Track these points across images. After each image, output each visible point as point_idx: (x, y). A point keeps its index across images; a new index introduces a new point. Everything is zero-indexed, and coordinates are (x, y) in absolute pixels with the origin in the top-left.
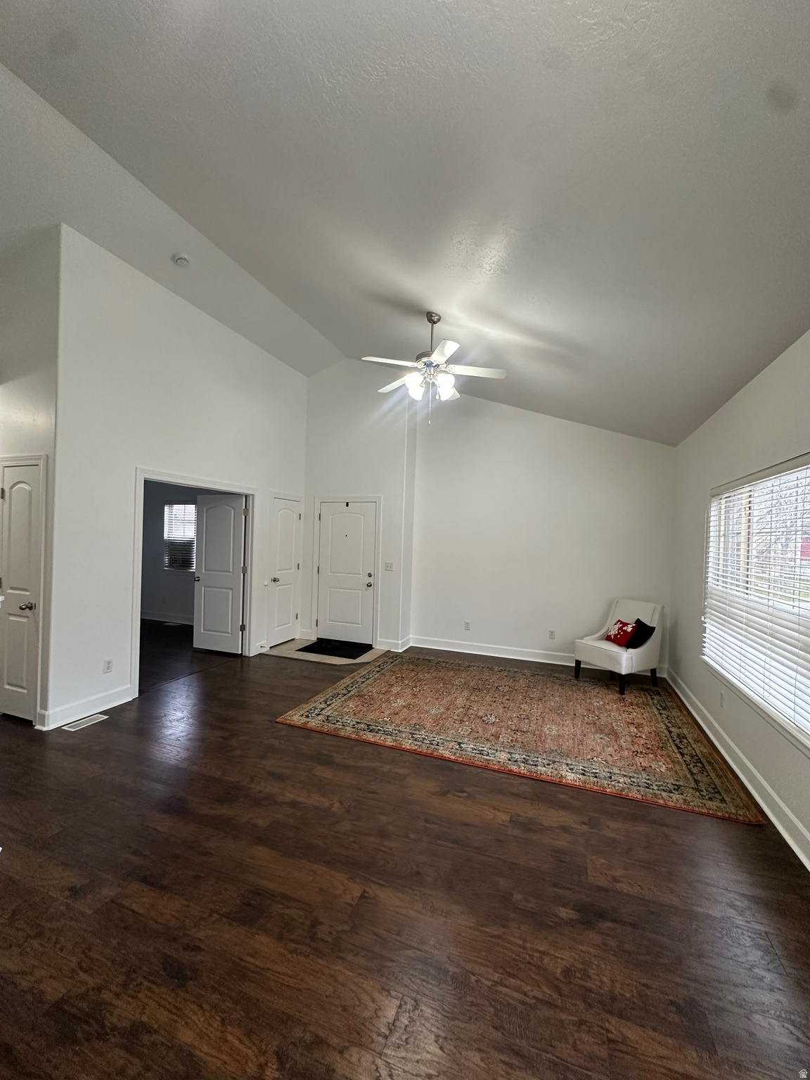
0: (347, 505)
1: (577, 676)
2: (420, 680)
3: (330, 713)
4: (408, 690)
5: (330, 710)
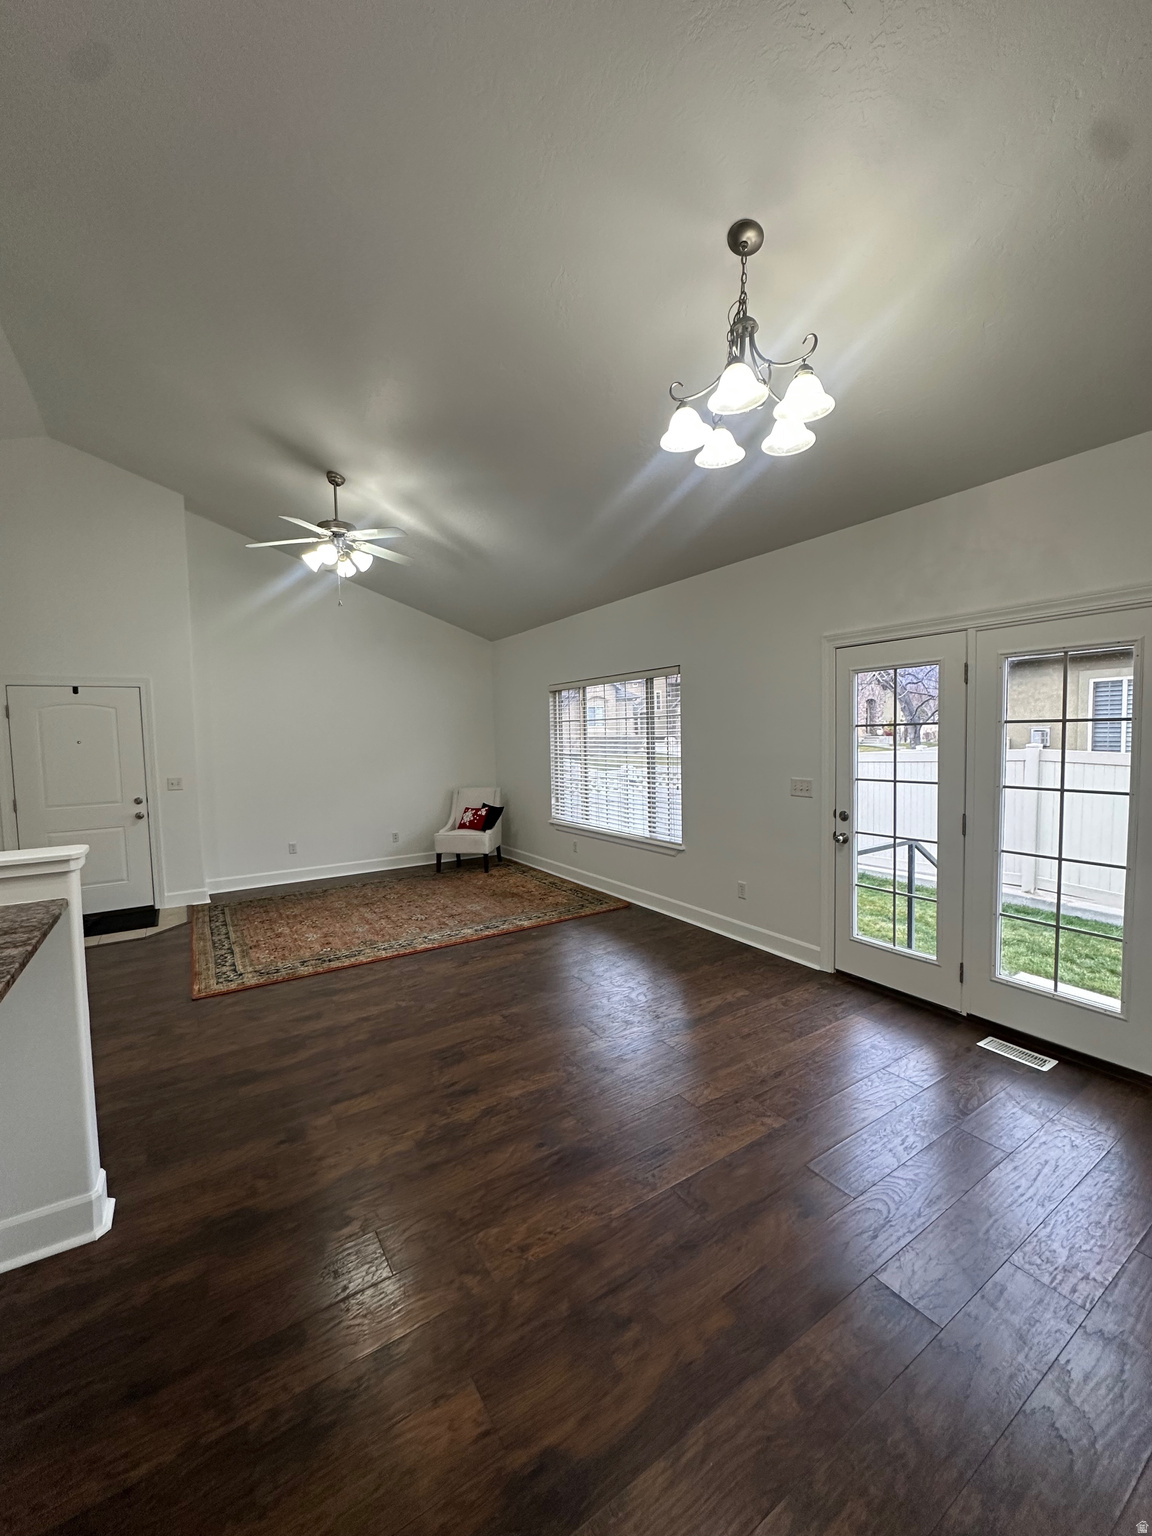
0: (75, 690)
1: (439, 869)
2: (295, 916)
3: (250, 969)
4: (299, 926)
5: (244, 967)
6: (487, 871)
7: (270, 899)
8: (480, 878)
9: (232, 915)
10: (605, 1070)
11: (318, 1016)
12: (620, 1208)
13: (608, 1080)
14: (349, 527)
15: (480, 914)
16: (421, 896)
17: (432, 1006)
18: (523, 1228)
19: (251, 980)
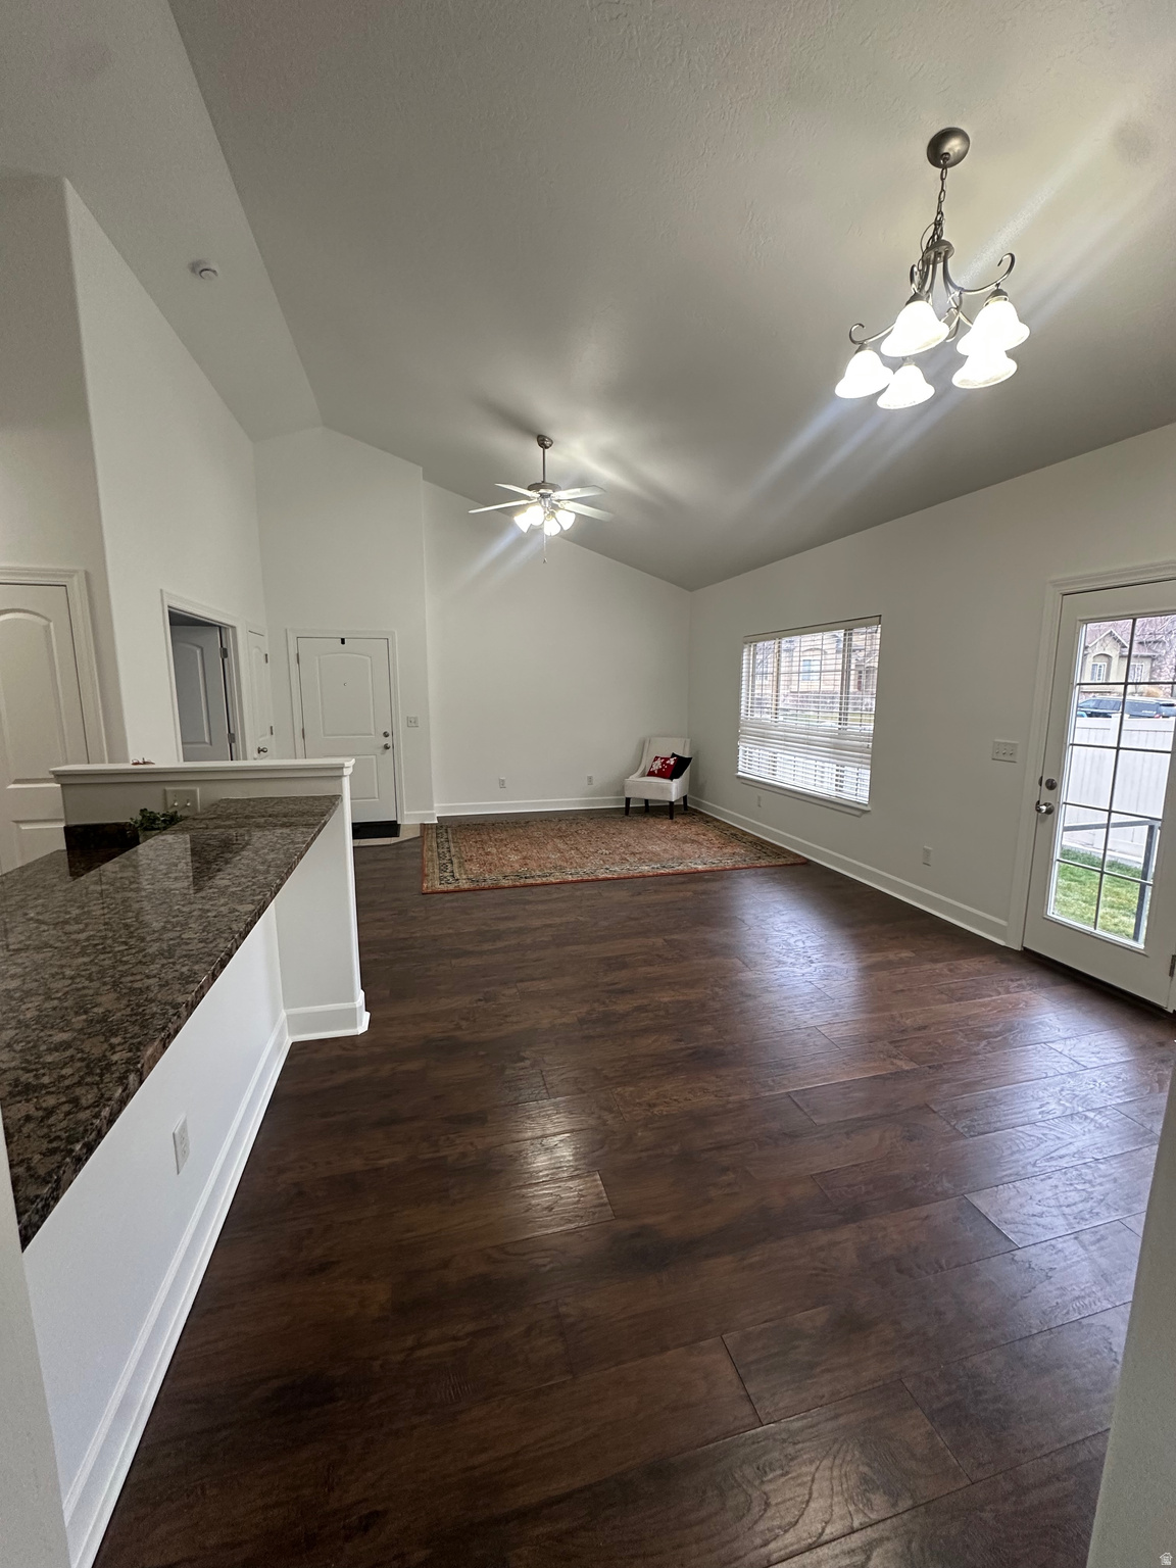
0: (343, 641)
1: (627, 813)
2: (502, 840)
3: (464, 877)
4: (504, 848)
5: (460, 875)
6: (671, 818)
7: (483, 825)
8: (664, 825)
9: (453, 834)
10: (750, 995)
11: (513, 918)
12: (738, 1097)
13: (750, 1003)
14: (555, 488)
15: (659, 855)
16: (608, 834)
17: (605, 923)
18: (653, 1093)
19: (464, 884)
